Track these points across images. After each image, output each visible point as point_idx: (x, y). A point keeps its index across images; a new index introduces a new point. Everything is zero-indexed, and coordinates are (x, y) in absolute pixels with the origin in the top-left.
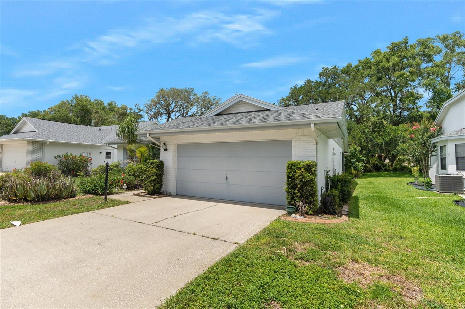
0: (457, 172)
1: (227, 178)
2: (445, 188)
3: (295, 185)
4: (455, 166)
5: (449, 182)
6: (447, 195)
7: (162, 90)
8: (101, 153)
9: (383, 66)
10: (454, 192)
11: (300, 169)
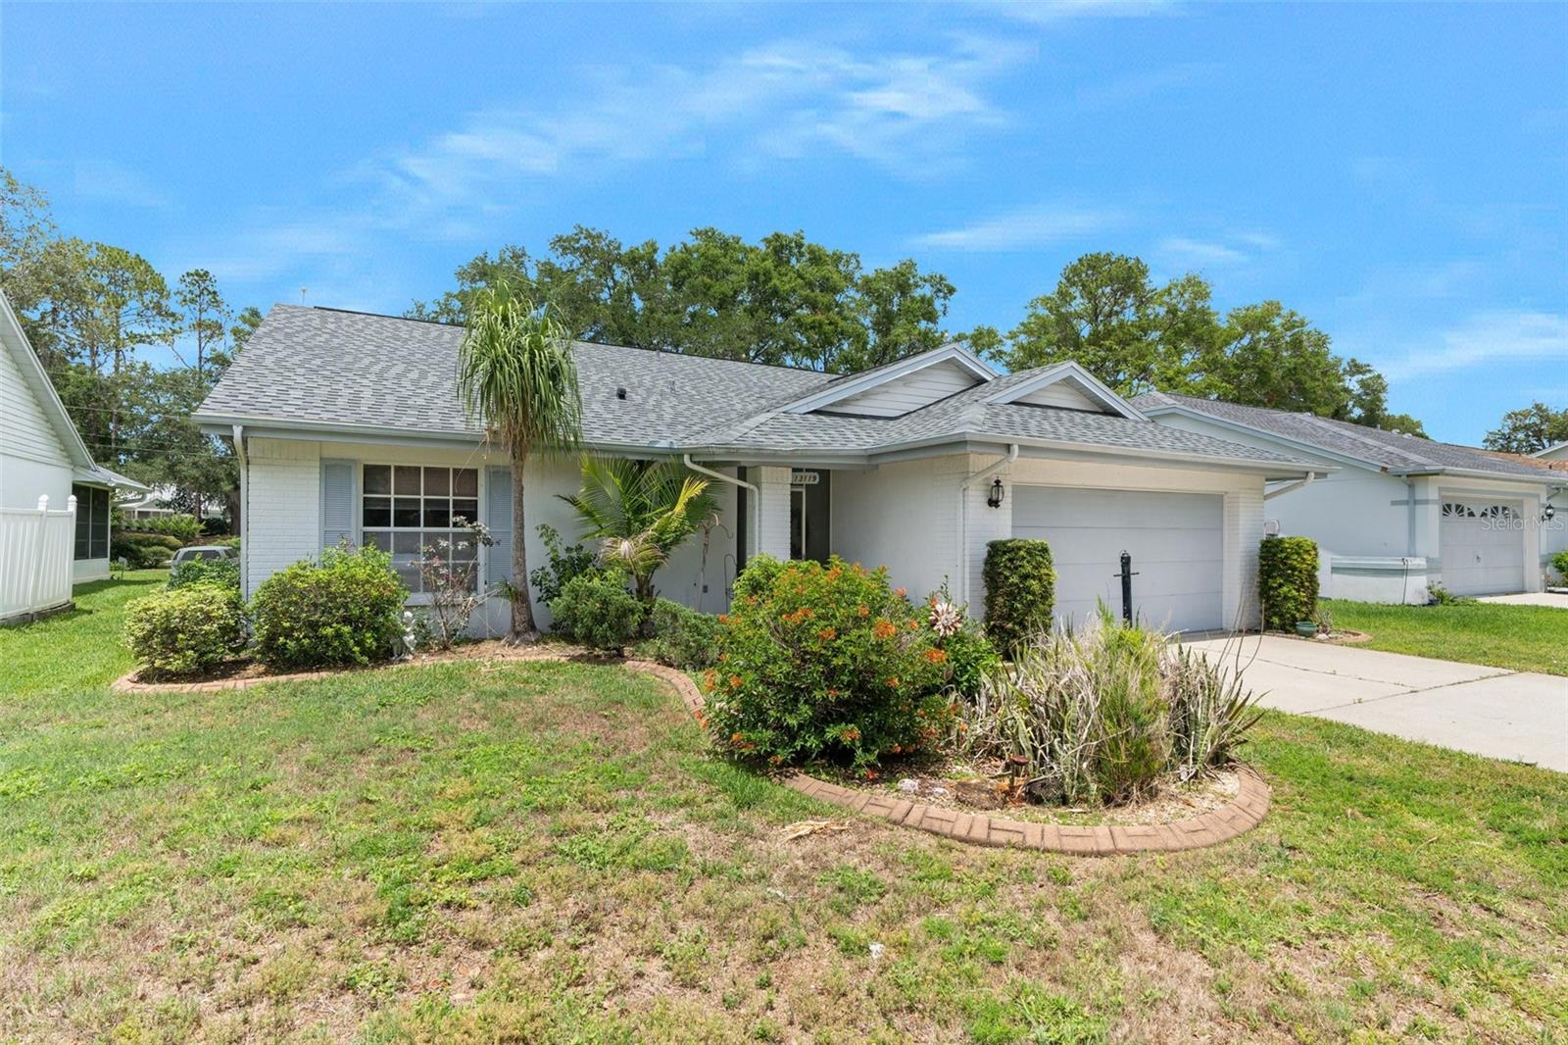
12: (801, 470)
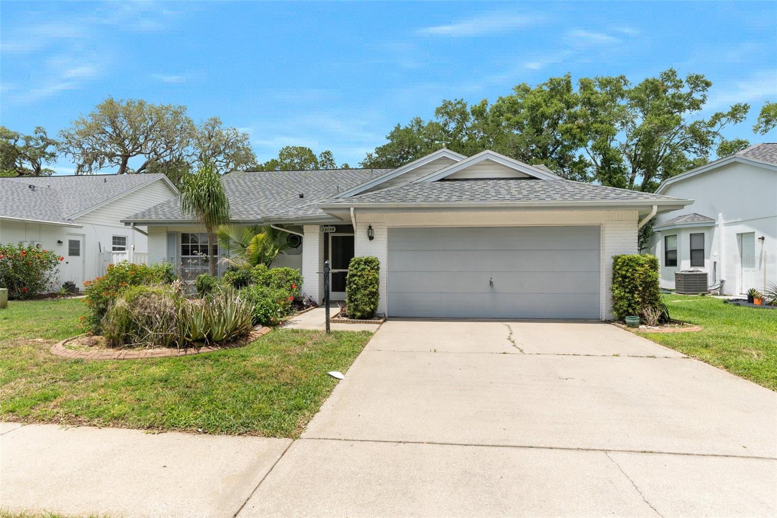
0: (692, 269)
1: (491, 283)
2: (691, 288)
3: (634, 287)
4: (689, 262)
5: (694, 281)
6: (693, 297)
7: (111, 102)
8: (59, 242)
9: (542, 113)
10: (700, 293)
11: (642, 265)
12: (328, 226)
